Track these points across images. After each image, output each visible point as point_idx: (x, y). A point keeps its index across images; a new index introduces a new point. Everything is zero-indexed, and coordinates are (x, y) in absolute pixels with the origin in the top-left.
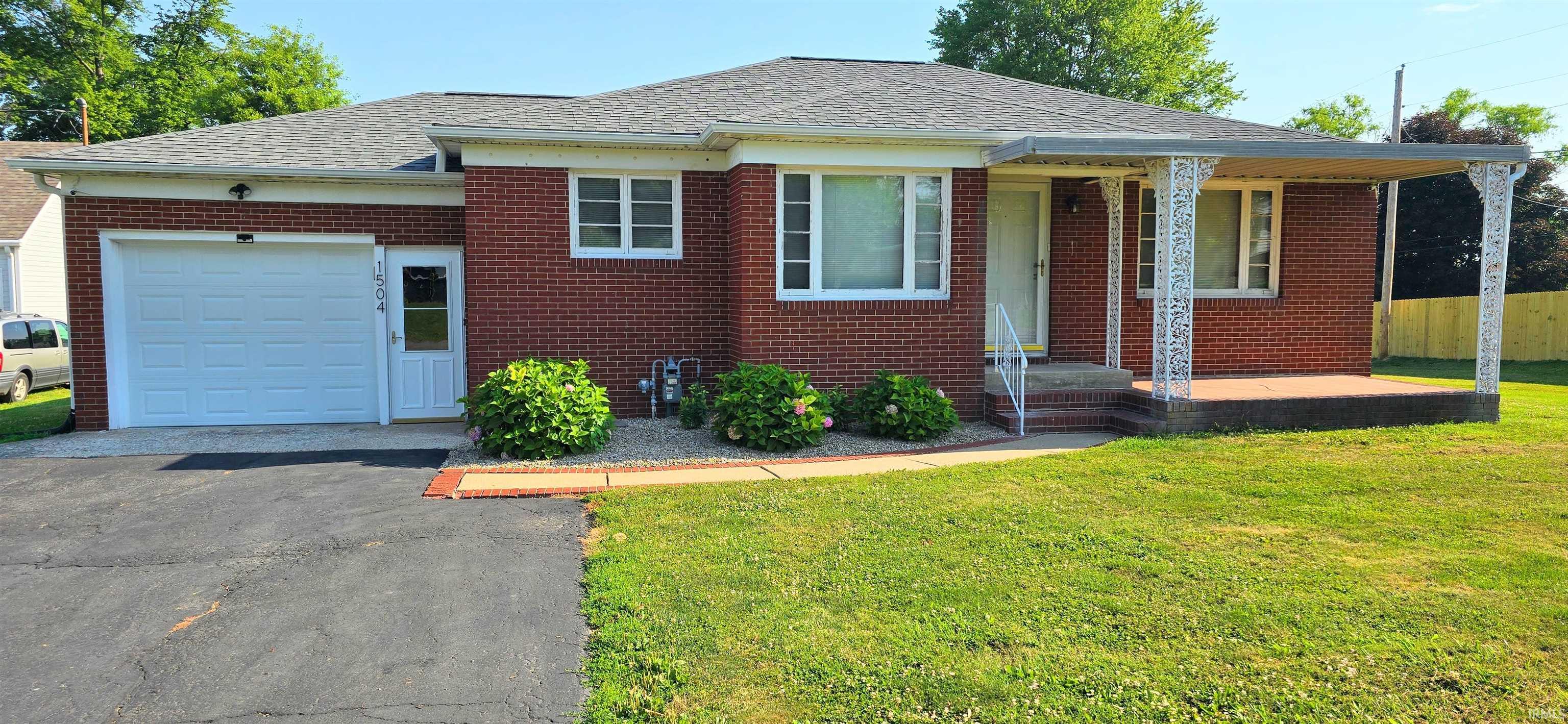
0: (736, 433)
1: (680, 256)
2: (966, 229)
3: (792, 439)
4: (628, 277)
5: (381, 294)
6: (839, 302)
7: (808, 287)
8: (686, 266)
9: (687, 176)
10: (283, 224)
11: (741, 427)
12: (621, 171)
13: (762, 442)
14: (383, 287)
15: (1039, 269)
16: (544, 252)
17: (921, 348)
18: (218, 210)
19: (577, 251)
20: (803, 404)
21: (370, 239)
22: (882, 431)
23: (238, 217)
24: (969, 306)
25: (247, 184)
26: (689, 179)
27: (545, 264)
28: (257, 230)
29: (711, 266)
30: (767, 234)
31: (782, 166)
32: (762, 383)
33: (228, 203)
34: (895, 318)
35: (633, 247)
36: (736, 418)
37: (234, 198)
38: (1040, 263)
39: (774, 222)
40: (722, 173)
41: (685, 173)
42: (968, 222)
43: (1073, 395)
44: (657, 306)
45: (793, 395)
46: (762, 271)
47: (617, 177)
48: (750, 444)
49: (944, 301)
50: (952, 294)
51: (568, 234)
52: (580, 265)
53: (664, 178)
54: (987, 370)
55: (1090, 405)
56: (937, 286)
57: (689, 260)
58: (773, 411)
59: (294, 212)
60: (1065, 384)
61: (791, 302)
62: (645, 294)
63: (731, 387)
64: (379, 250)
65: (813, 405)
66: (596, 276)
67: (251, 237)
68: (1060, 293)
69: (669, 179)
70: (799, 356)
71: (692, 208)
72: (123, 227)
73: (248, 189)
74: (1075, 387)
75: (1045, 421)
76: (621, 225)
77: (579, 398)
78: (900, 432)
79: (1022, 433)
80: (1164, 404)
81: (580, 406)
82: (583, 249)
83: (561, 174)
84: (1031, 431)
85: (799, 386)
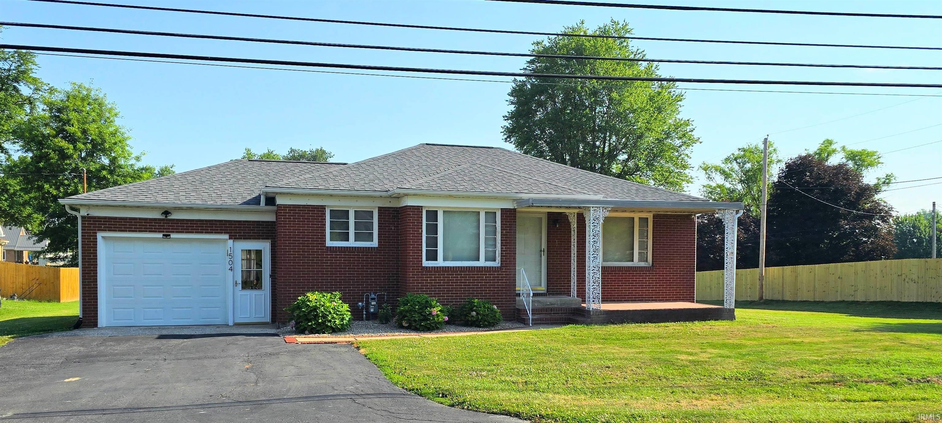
0: (406, 323)
1: (377, 246)
2: (507, 235)
3: (431, 325)
4: (353, 255)
5: (231, 263)
6: (451, 267)
7: (437, 260)
8: (380, 250)
9: (380, 209)
10: (185, 229)
11: (409, 321)
12: (350, 207)
13: (418, 326)
14: (232, 259)
15: (542, 252)
16: (314, 244)
17: (488, 288)
18: (154, 223)
19: (329, 243)
20: (436, 311)
21: (226, 236)
22: (470, 323)
23: (164, 226)
24: (508, 269)
25: (169, 211)
26: (381, 210)
27: (314, 249)
28: (173, 232)
29: (391, 250)
30: (419, 236)
31: (425, 207)
32: (418, 302)
33: (159, 219)
34: (476, 275)
35: (355, 241)
36: (406, 316)
37: (163, 217)
38: (543, 250)
39: (422, 231)
40: (397, 208)
41: (379, 207)
42: (508, 232)
43: (554, 309)
44: (366, 269)
45: (431, 307)
46: (416, 253)
47: (348, 209)
48: (412, 328)
49: (498, 267)
50: (501, 264)
51: (325, 236)
52: (331, 249)
53: (370, 210)
54: (517, 298)
55: (561, 313)
56: (494, 260)
57: (381, 248)
58: (422, 313)
59: (191, 224)
60: (552, 305)
61: (429, 267)
62: (360, 263)
63: (404, 304)
64: (231, 242)
65: (439, 311)
66: (338, 255)
67: (169, 235)
68: (552, 264)
69: (372, 210)
70: (433, 291)
71: (383, 224)
72: (109, 230)
73: (170, 213)
74: (556, 306)
75: (540, 319)
76: (350, 231)
77: (338, 308)
78: (477, 323)
79: (531, 325)
80: (590, 311)
81: (339, 311)
82: (332, 242)
83: (323, 208)
84: (535, 324)
85: (434, 303)
